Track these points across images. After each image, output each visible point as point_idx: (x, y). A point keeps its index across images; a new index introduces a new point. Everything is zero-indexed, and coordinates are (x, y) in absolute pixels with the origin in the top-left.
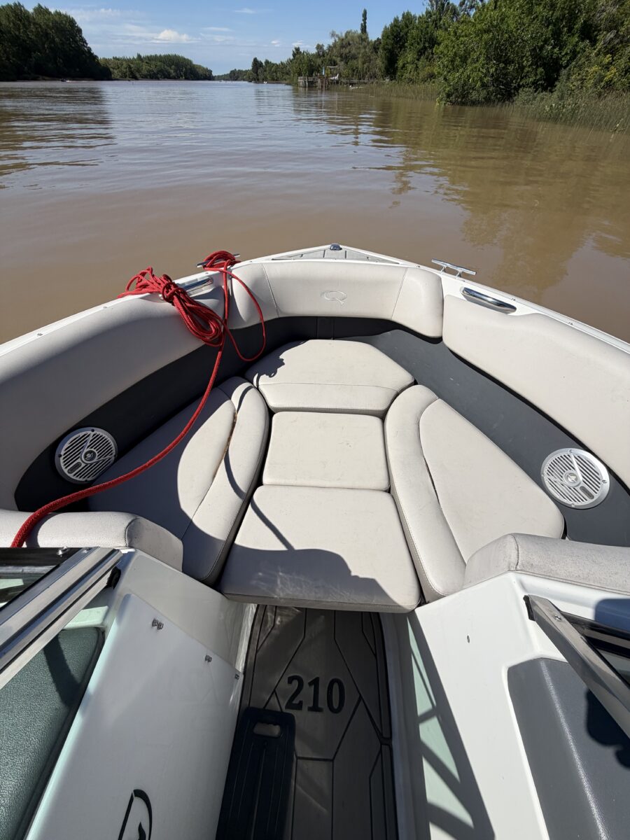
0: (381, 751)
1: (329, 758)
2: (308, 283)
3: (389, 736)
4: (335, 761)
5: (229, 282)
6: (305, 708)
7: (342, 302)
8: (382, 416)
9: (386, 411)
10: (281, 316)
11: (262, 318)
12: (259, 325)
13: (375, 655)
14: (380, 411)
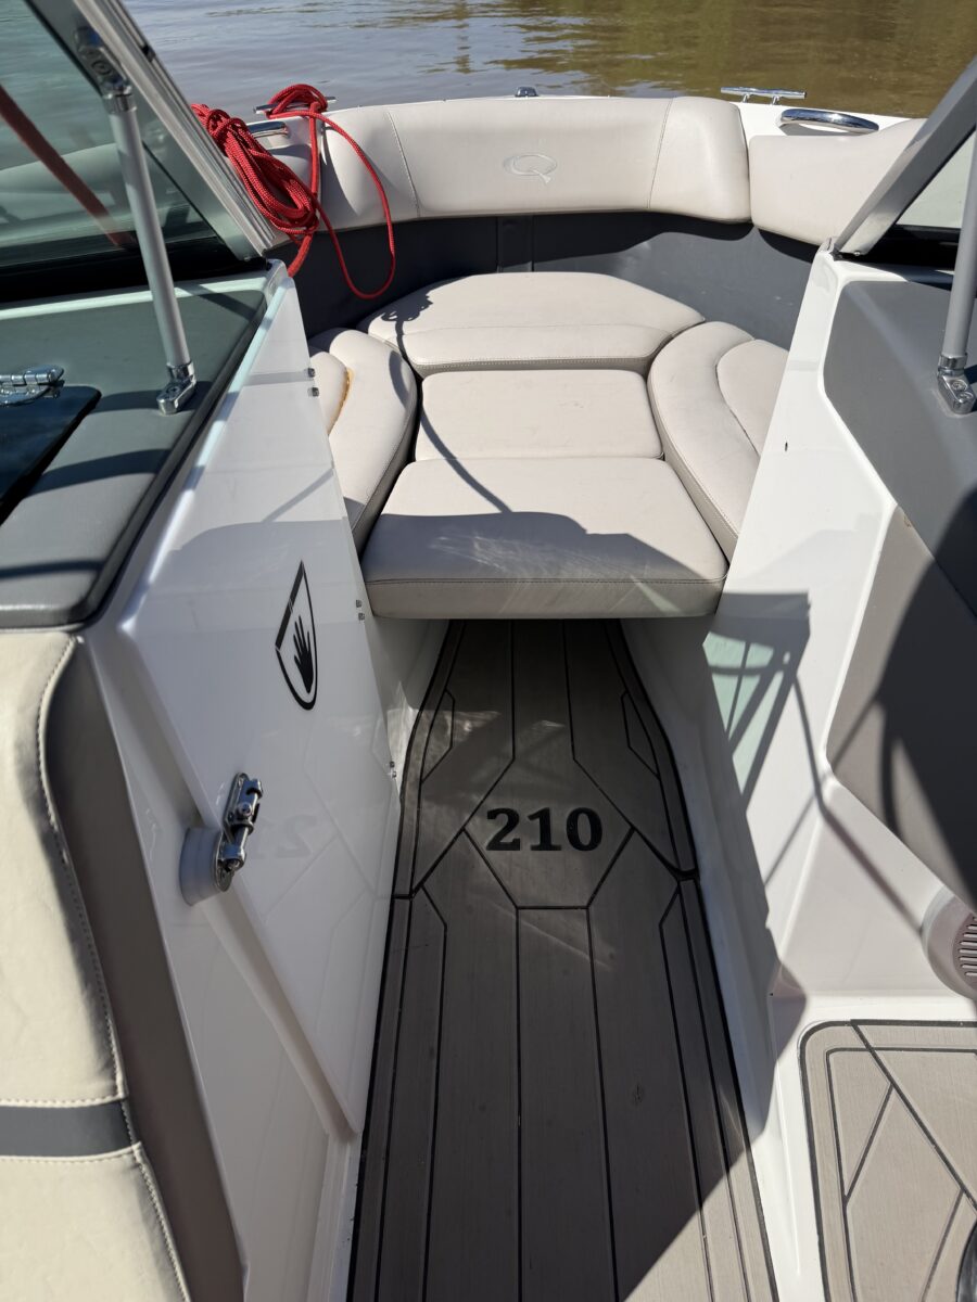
0: (678, 891)
1: (578, 904)
2: (476, 137)
3: (691, 867)
4: (592, 908)
5: (320, 139)
6: (526, 845)
7: (547, 179)
8: (644, 368)
9: (650, 360)
10: (424, 215)
11: (387, 212)
12: (380, 229)
13: (658, 776)
14: (638, 360)
